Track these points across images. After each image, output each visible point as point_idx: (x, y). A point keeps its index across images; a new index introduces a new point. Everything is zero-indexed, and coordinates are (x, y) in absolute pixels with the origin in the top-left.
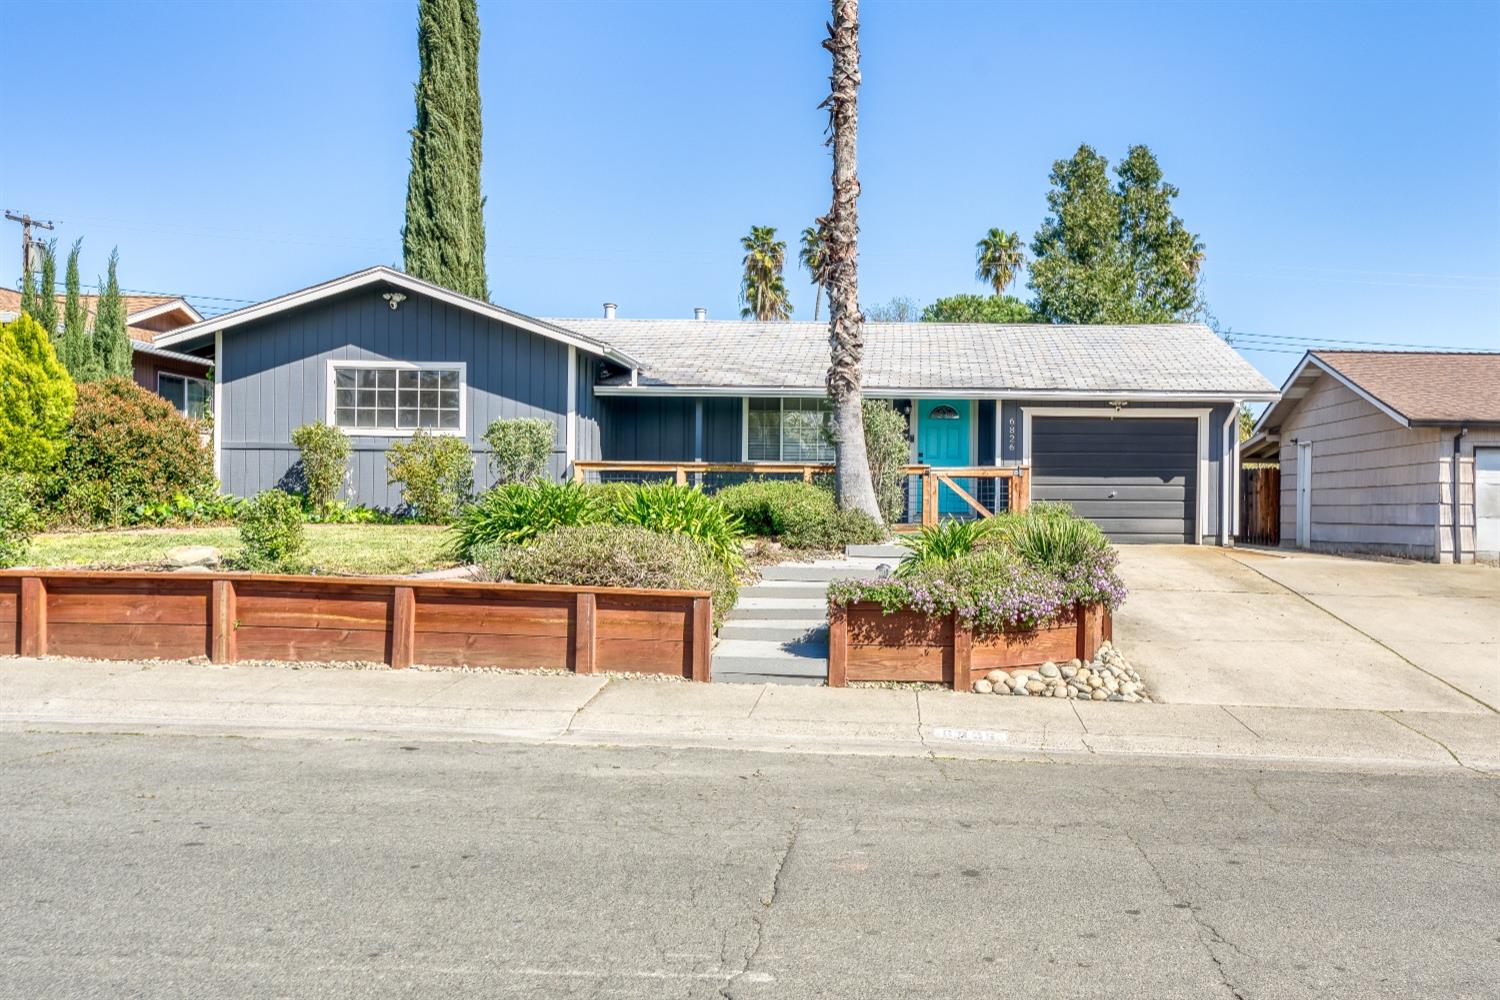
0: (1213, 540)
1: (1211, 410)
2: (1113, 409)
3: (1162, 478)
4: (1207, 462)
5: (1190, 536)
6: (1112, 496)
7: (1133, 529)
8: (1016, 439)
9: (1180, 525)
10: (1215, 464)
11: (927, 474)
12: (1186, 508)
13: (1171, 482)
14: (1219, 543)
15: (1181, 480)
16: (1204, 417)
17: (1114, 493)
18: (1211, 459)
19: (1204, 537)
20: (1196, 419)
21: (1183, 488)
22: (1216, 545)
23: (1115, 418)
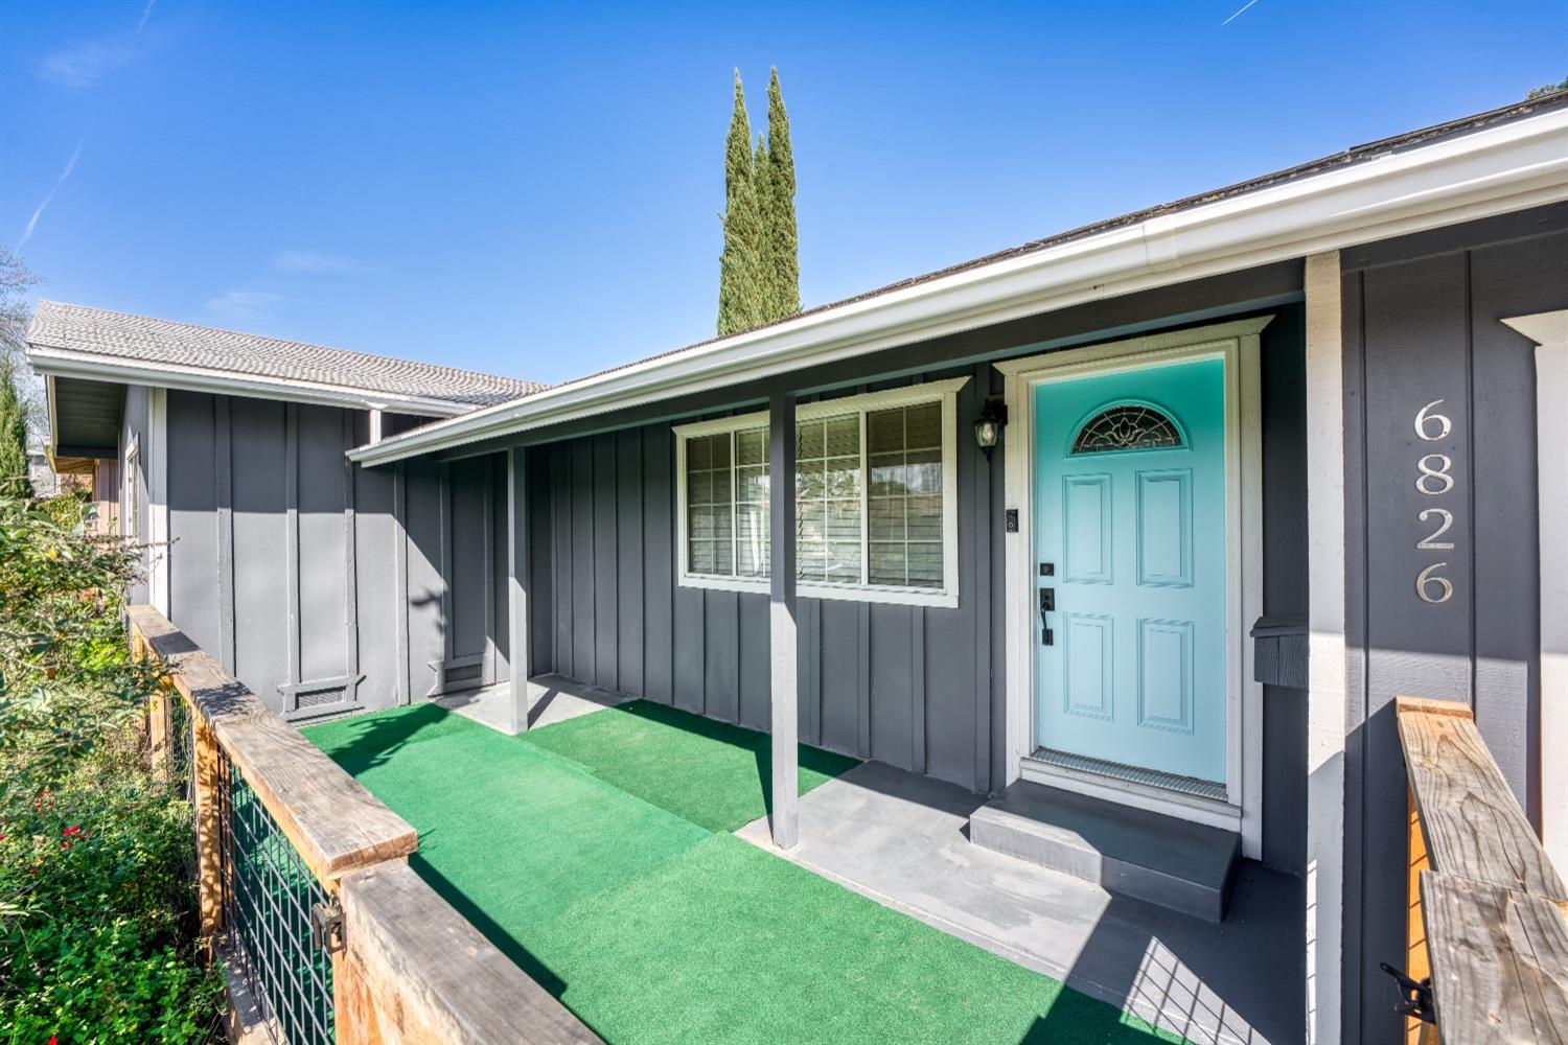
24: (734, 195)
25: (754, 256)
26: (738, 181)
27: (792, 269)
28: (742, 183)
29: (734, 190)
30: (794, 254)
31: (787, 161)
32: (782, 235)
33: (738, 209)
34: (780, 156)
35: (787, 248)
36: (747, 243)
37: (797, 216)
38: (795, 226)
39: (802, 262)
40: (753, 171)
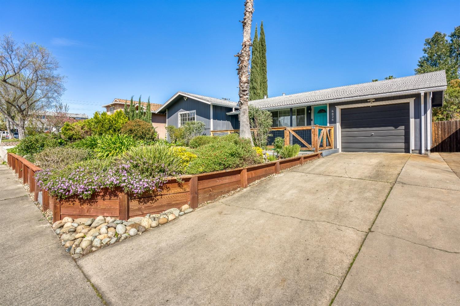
0: (418, 151)
1: (415, 98)
2: (369, 103)
3: (394, 127)
4: (414, 119)
5: (407, 150)
6: (372, 135)
7: (381, 147)
8: (334, 117)
9: (403, 145)
10: (418, 120)
11: (285, 129)
12: (405, 139)
13: (398, 129)
14: (420, 153)
15: (403, 127)
16: (411, 101)
17: (373, 134)
18: (415, 118)
19: (412, 150)
20: (409, 103)
21: (404, 131)
22: (419, 153)
23: (372, 106)
24: (254, 55)
25: (258, 69)
26: (255, 52)
27: (266, 71)
28: (256, 52)
29: (254, 54)
30: (266, 68)
31: (265, 45)
32: (264, 63)
33: (255, 58)
34: (263, 44)
35: (264, 66)
36: (257, 66)
37: (267, 58)
38: (266, 61)
39: (268, 70)
40: (258, 49)
